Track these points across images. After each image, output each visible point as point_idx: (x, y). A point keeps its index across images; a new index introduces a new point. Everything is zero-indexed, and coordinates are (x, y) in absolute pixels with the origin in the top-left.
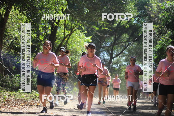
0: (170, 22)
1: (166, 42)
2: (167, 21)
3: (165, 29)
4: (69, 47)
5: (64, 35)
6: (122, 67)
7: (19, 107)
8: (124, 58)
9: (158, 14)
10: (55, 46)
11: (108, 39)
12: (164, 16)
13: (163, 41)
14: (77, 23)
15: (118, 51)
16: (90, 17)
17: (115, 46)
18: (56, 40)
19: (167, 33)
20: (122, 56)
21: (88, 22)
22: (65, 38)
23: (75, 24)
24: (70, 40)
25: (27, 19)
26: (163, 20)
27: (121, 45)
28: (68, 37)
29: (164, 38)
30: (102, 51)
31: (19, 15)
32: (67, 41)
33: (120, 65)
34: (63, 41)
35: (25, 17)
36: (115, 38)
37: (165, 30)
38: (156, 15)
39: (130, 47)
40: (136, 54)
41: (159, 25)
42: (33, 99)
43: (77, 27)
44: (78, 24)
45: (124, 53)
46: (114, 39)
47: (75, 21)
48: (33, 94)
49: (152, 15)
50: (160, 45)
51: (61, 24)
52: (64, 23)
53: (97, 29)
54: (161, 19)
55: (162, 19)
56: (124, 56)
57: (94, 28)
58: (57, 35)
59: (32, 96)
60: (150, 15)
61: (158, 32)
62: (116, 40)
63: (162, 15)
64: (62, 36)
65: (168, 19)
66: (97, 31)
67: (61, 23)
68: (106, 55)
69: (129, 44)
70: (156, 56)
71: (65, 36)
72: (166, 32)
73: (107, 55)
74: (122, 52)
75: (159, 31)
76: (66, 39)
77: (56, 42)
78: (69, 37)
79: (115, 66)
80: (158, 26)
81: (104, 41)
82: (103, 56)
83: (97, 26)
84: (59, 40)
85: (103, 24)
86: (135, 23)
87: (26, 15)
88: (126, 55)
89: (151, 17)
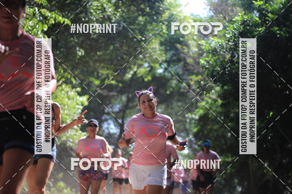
1: (212, 104)
2: (213, 71)
12: (208, 62)
13: (207, 103)
14: (64, 72)
16: (86, 62)
17: (128, 111)
21: (82, 72)
29: (210, 98)
30: (106, 120)
43: (64, 79)
44: (66, 74)
47: (60, 70)
49: (189, 60)
50: (202, 109)
55: (205, 66)
57: (92, 82)
61: (199, 88)
63: (205, 61)
65: (215, 67)
72: (212, 88)
81: (110, 103)
82: (108, 128)
86: (160, 74)
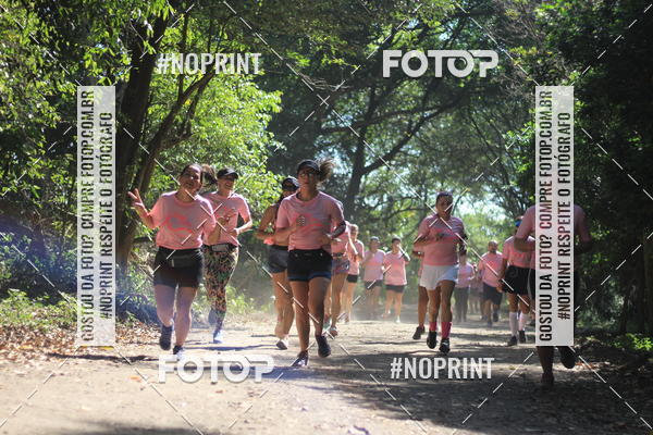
0: (577, 36)
3: (559, 62)
4: (200, 131)
5: (181, 85)
6: (397, 206)
7: (10, 356)
8: (406, 172)
9: (533, 8)
10: (146, 129)
11: (346, 102)
15: (382, 145)
18: (149, 105)
19: (565, 77)
20: (396, 166)
22: (182, 96)
23: (223, 43)
24: (204, 103)
25: (40, 25)
26: (551, 28)
27: (394, 124)
28: (195, 93)
31: (11, 9)
32: (192, 109)
33: (390, 199)
34: (176, 108)
35: (33, 19)
36: (372, 95)
37: (556, 65)
38: (524, 12)
39: (428, 130)
40: (450, 158)
41: (534, 48)
42: (65, 327)
45: (405, 154)
46: (368, 100)
48: (64, 306)
51: (166, 45)
52: (178, 40)
53: (304, 62)
54: (543, 25)
56: (404, 164)
58: (153, 84)
59: (61, 317)
60: (504, 11)
62: (374, 103)
64: (174, 89)
66: (304, 70)
67: (170, 41)
68: (337, 160)
69: (423, 121)
70: (524, 162)
71: (184, 90)
73: (343, 159)
74: (396, 149)
75: (537, 69)
76: (188, 103)
77: (150, 111)
78: (200, 91)
79: (371, 201)
80: (533, 50)
83: (305, 52)
84: (160, 104)
85: (327, 44)
87: (35, 11)
88: (412, 162)
89: (505, 18)
